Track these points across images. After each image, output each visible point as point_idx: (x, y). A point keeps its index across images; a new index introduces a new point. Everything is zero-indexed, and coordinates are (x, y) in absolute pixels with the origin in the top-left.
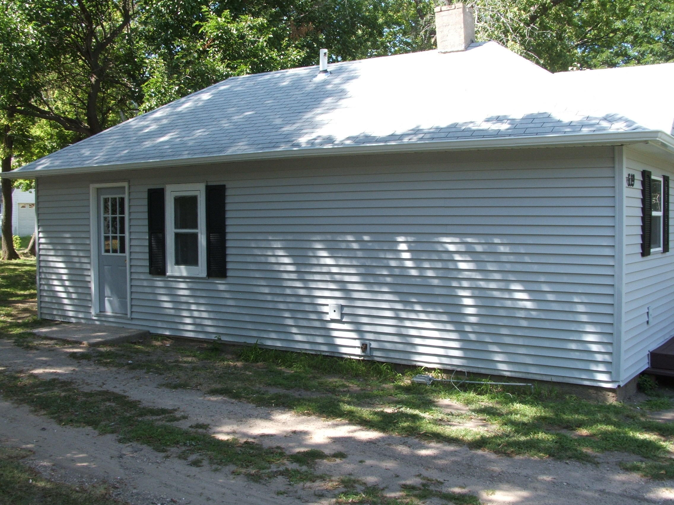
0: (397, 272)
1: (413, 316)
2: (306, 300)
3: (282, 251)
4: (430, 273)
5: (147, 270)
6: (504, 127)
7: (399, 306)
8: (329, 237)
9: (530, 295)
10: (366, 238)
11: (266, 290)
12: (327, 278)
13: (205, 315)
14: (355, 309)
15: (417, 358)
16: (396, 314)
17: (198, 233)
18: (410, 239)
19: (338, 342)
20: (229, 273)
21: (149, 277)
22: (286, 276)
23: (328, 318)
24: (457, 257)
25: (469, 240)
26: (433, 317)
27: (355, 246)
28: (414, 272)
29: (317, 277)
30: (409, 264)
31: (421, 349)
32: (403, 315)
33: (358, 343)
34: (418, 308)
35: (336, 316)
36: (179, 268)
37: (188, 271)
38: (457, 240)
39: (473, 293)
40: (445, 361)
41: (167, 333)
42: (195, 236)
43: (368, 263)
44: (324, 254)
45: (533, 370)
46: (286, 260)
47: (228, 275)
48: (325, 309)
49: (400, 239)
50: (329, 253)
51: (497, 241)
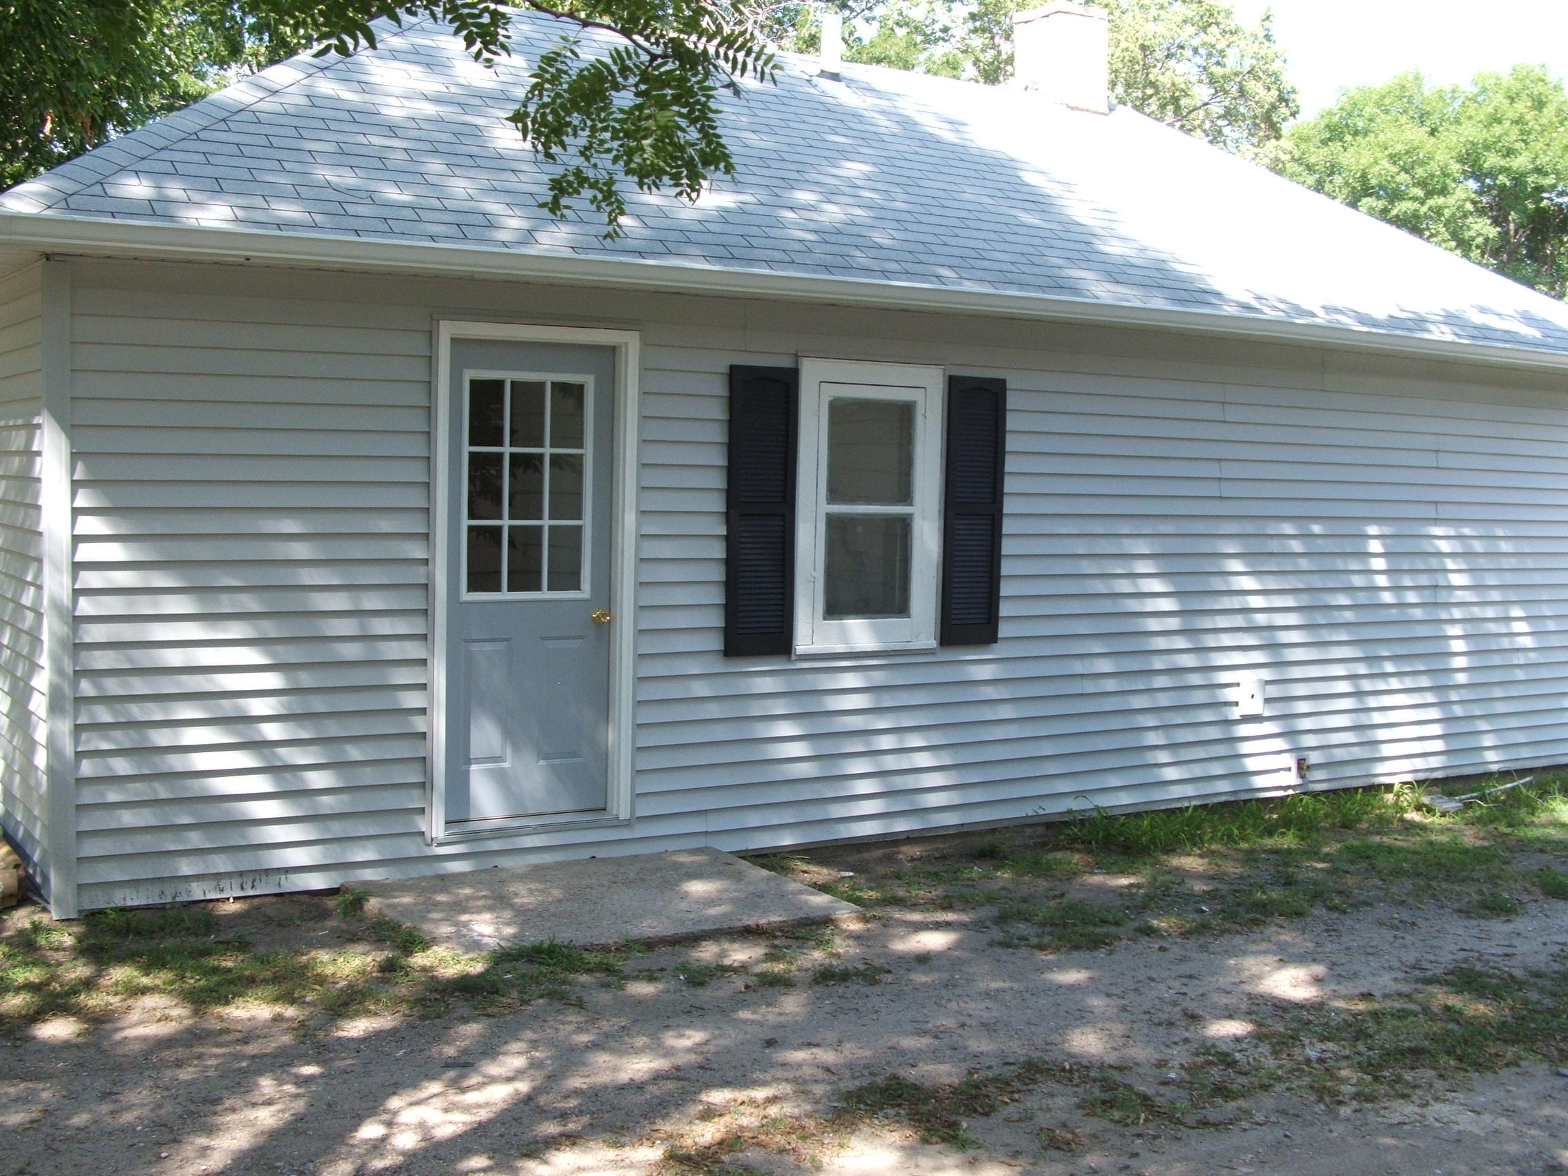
0: (1362, 598)
1: (1381, 686)
2: (1196, 679)
3: (1150, 562)
4: (1411, 597)
5: (716, 643)
6: (1533, 333)
7: (1361, 669)
8: (1250, 528)
9: (1530, 625)
10: (1316, 529)
11: (1105, 666)
12: (1239, 621)
13: (923, 760)
14: (1289, 686)
15: (1380, 768)
16: (1356, 686)
17: (911, 515)
18: (1387, 530)
19: (1251, 764)
20: (1004, 630)
21: (720, 666)
22: (1153, 625)
23: (1236, 713)
24: (1450, 564)
25: (1467, 531)
26: (1409, 683)
27: (1296, 546)
28: (1387, 597)
29: (1222, 622)
30: (1382, 581)
31: (1386, 750)
32: (1367, 685)
33: (1289, 761)
34: (1389, 667)
35: (1256, 707)
36: (842, 626)
37: (878, 633)
38: (1451, 532)
39: (1465, 630)
40: (1420, 763)
41: (787, 840)
42: (903, 526)
43: (1317, 582)
44: (1236, 565)
45: (1525, 753)
46: (1156, 586)
47: (1000, 635)
48: (1229, 695)
49: (1373, 530)
50: (1247, 565)
51: (1500, 532)
